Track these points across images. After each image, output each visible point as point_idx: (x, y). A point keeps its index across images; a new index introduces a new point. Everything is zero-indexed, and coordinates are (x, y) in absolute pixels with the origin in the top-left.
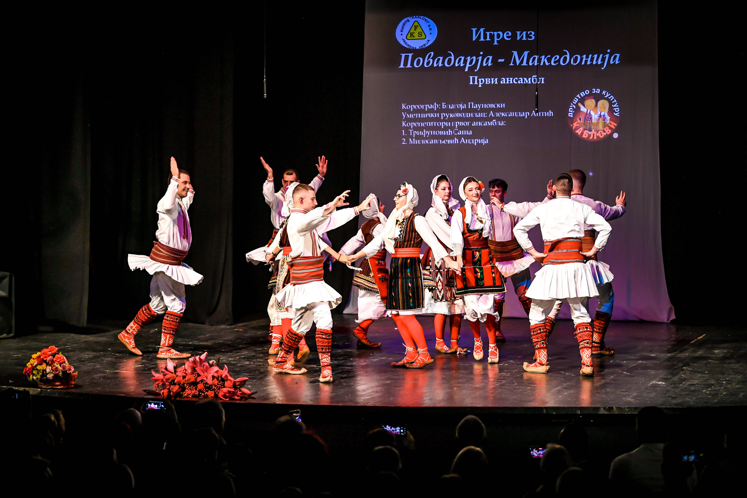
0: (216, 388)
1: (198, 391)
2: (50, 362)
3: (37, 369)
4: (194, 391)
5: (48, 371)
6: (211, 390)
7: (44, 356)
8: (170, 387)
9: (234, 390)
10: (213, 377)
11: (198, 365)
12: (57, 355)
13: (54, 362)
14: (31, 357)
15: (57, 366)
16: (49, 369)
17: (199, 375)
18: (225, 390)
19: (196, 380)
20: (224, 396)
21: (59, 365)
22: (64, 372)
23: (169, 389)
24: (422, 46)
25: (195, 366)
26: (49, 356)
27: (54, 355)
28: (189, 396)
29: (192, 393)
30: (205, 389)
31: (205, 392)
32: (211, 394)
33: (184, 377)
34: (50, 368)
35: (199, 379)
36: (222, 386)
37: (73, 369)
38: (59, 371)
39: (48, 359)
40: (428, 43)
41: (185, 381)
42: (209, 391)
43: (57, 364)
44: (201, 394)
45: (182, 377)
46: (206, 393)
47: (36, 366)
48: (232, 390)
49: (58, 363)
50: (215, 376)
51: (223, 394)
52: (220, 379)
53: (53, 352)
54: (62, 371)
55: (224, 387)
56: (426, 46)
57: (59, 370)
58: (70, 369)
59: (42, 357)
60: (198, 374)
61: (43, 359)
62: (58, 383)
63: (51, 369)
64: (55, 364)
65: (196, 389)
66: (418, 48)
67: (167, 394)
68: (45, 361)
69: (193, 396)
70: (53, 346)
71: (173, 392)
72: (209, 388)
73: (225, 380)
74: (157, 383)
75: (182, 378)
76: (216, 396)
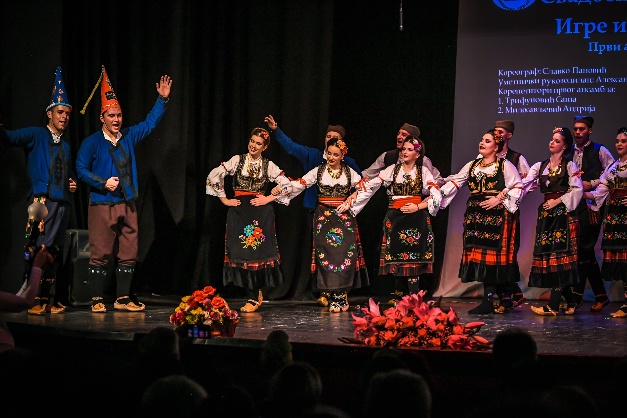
0: (443, 335)
1: (418, 339)
2: (206, 307)
3: (192, 314)
4: (413, 339)
5: (206, 316)
6: (436, 338)
7: (199, 299)
8: (379, 333)
9: (466, 338)
10: (437, 321)
11: (417, 305)
12: (214, 298)
13: (212, 307)
14: (181, 301)
15: (215, 311)
16: (206, 314)
17: (418, 319)
18: (455, 337)
19: (415, 325)
20: (454, 345)
21: (217, 310)
22: (226, 318)
23: (377, 336)
24: (521, 7)
25: (413, 306)
26: (205, 298)
27: (211, 297)
28: (407, 344)
29: (410, 341)
30: (428, 336)
31: (429, 339)
32: (436, 341)
33: (397, 321)
34: (208, 313)
35: (418, 323)
36: (450, 332)
37: (237, 315)
38: (219, 317)
39: (205, 302)
40: (527, 4)
41: (400, 325)
42: (434, 338)
43: (216, 309)
44: (423, 343)
45: (394, 320)
46: (431, 340)
47: (189, 310)
48: (464, 337)
49: (216, 307)
50: (438, 320)
51: (453, 342)
52: (445, 323)
53: (210, 293)
54: (222, 317)
55: (453, 334)
56: (526, 7)
57: (219, 315)
58: (233, 315)
59: (196, 300)
60: (416, 316)
61: (197, 302)
62: (217, 333)
63: (210, 314)
64: (214, 309)
65: (415, 336)
66: (516, 9)
67: (375, 342)
68: (201, 305)
69: (411, 345)
70: (210, 287)
71: (384, 339)
72: (434, 334)
73: (453, 325)
74: (358, 329)
75: (394, 323)
76: (444, 345)
